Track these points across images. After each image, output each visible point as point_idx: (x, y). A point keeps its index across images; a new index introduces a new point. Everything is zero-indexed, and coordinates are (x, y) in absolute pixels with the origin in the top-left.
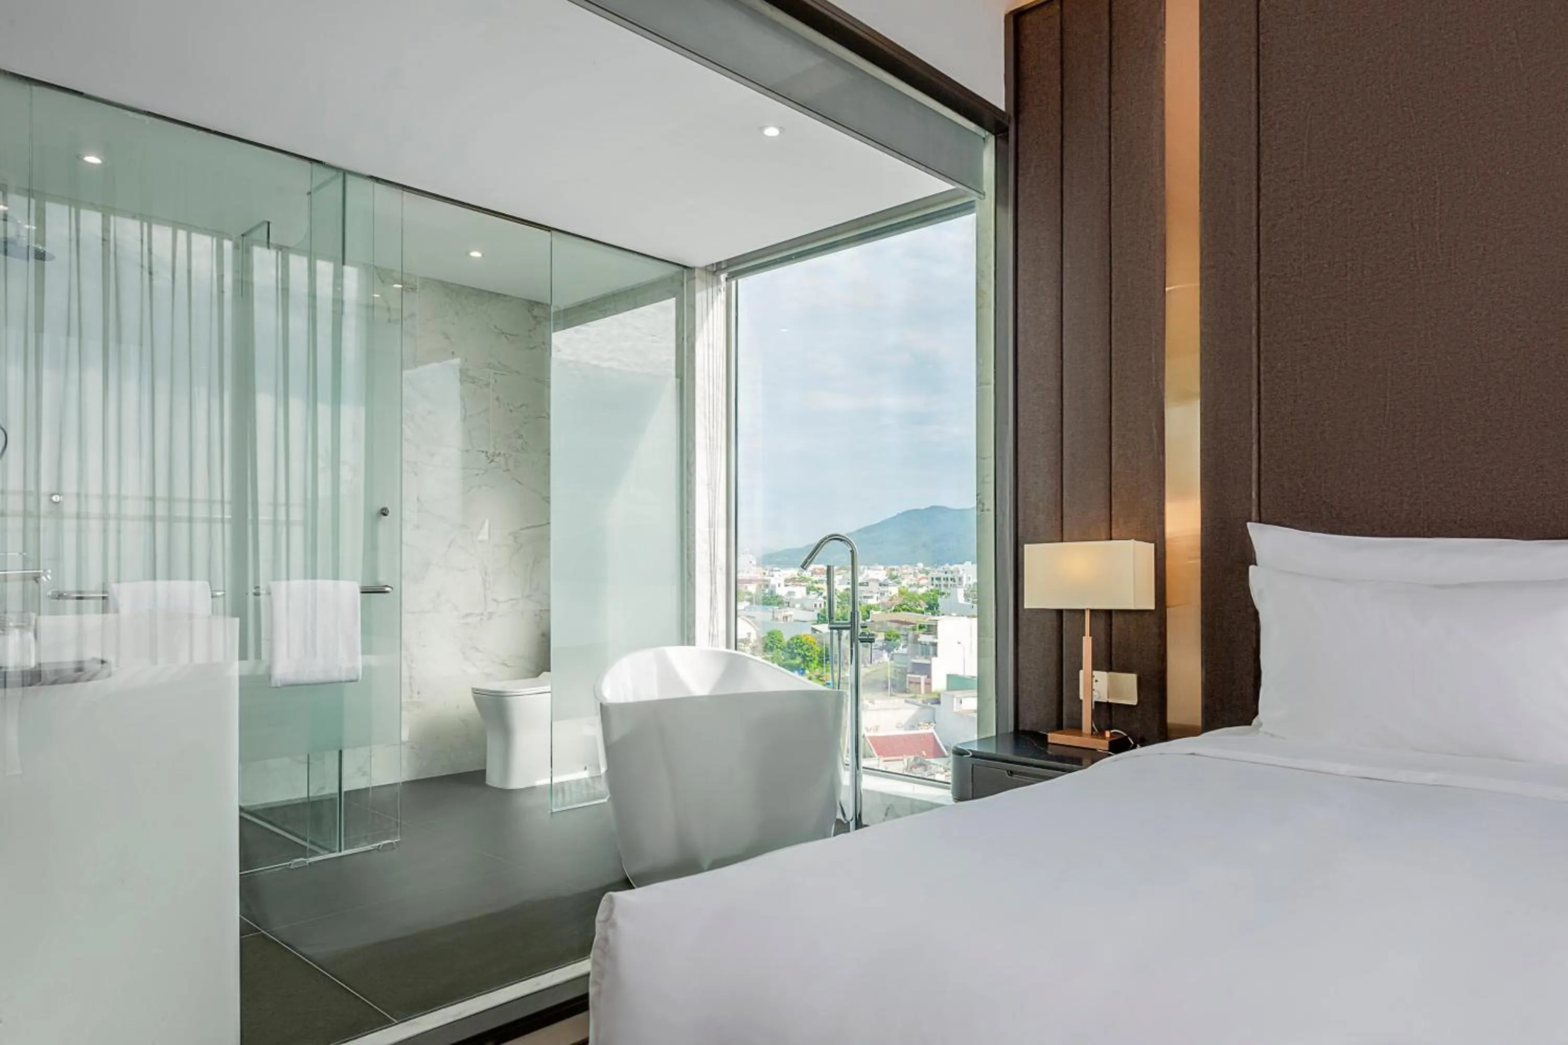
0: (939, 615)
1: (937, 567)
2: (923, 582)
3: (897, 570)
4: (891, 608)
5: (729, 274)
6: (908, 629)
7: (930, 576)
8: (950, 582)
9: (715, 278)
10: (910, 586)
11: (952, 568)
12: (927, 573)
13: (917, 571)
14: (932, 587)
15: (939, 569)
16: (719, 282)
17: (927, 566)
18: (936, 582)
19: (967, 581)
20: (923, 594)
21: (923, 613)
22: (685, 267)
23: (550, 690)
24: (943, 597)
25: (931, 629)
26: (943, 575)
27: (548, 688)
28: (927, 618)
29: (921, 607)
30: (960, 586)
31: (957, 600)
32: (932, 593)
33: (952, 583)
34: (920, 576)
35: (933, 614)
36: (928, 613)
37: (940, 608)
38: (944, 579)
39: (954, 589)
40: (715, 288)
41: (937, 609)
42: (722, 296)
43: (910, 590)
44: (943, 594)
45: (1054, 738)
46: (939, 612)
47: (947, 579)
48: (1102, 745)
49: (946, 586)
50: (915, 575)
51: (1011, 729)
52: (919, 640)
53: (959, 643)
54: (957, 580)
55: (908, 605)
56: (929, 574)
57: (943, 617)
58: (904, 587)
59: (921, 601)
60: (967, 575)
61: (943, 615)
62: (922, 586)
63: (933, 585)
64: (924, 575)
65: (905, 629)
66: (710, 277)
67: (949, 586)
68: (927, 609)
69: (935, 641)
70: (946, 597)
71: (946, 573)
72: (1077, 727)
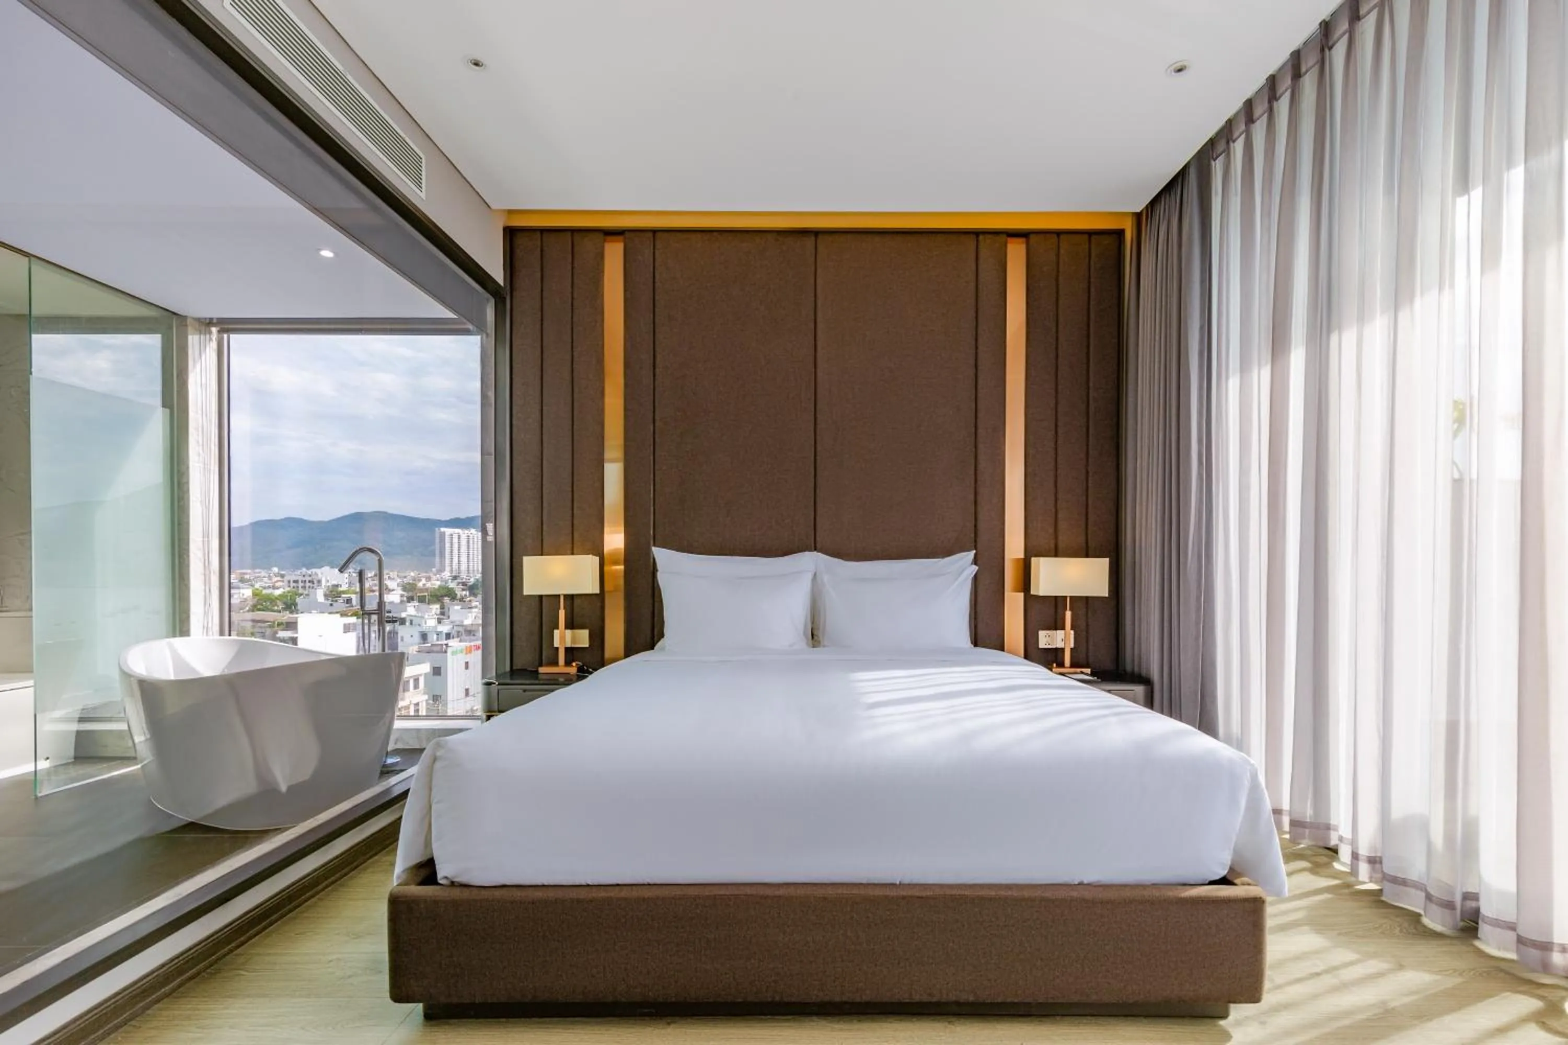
0: (297, 613)
1: (294, 571)
2: (278, 584)
3: (250, 574)
4: (245, 608)
5: (221, 328)
6: (265, 627)
7: (286, 578)
8: (308, 584)
9: (207, 329)
10: (265, 588)
11: (309, 572)
12: (282, 576)
13: (271, 575)
14: (288, 589)
15: (296, 573)
16: (210, 333)
17: (283, 570)
18: (292, 584)
19: (326, 583)
20: (280, 595)
21: (280, 612)
22: (174, 313)
23: (33, 685)
24: (302, 597)
25: (292, 626)
26: (300, 578)
27: (31, 683)
28: (286, 616)
29: (278, 606)
30: (319, 587)
31: (317, 600)
32: (290, 594)
33: (311, 584)
34: (275, 579)
35: (291, 612)
36: (285, 612)
37: (299, 607)
38: (302, 582)
39: (313, 590)
40: (208, 336)
41: (295, 607)
42: (214, 345)
43: (264, 592)
44: (301, 595)
45: (542, 670)
46: (298, 610)
47: (305, 581)
48: (573, 670)
49: (304, 587)
50: (270, 578)
51: (508, 668)
52: (278, 636)
53: (320, 636)
54: (315, 582)
55: (262, 605)
56: (285, 578)
57: (302, 614)
58: (257, 589)
59: (278, 601)
60: (326, 578)
61: (302, 613)
62: (278, 588)
63: (289, 586)
64: (279, 578)
65: (261, 627)
66: (203, 328)
67: (307, 588)
68: (284, 609)
69: (295, 635)
70: (304, 598)
71: (304, 576)
72: (555, 663)
